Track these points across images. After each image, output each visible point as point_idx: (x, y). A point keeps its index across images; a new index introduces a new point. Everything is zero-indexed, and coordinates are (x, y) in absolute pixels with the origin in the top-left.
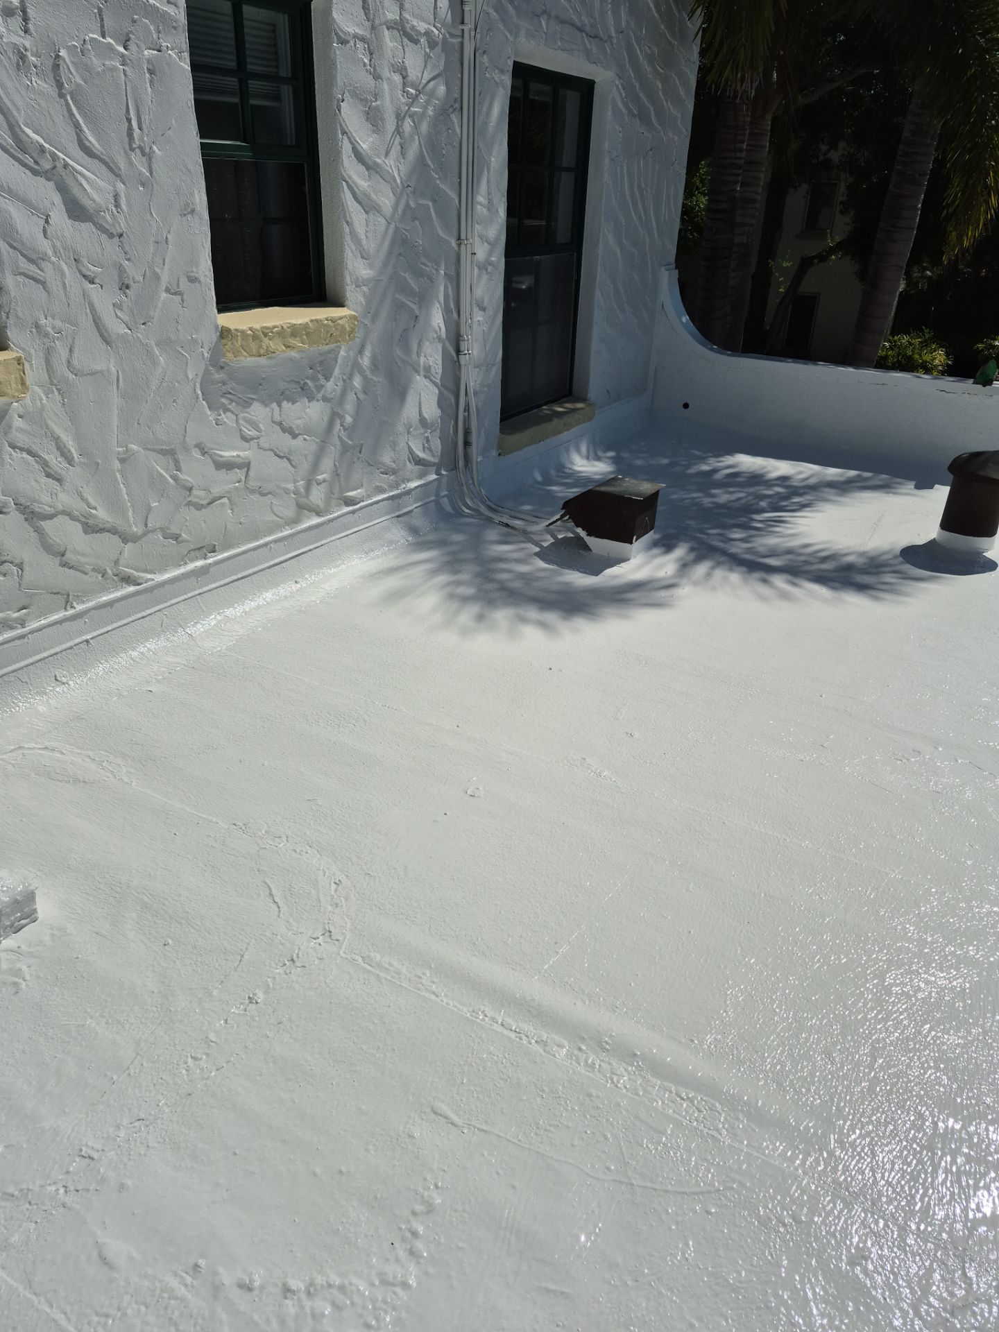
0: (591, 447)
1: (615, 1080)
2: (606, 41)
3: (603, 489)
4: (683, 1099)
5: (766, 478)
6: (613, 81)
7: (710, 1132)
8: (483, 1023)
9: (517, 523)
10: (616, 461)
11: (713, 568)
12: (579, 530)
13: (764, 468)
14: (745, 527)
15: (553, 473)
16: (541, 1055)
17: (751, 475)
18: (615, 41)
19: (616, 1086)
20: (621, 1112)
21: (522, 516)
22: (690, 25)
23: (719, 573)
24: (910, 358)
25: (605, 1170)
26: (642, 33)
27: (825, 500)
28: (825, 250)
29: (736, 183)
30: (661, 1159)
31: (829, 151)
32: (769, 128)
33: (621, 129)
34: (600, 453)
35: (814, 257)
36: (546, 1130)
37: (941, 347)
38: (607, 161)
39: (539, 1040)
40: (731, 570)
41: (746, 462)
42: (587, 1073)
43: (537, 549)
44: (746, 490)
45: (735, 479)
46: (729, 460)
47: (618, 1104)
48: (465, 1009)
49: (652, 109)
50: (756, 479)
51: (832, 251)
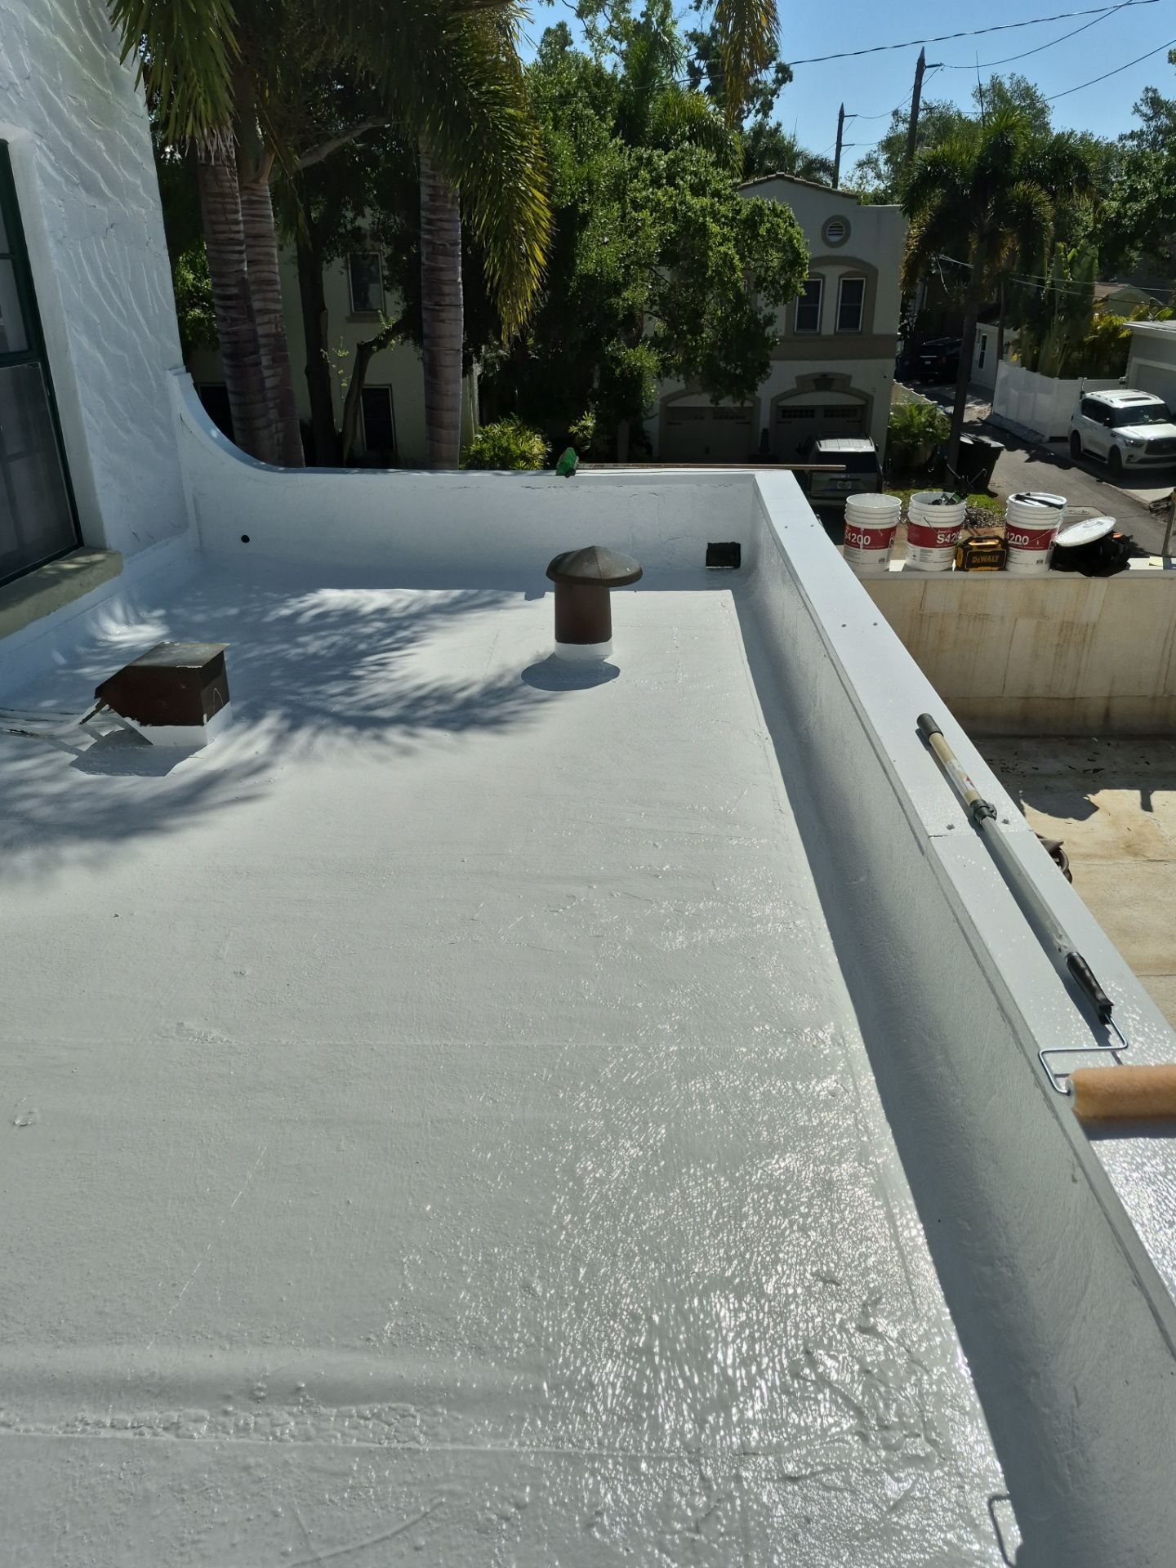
0: (130, 608)
1: (278, 1434)
2: (8, 89)
3: (145, 662)
4: (367, 1419)
5: (360, 614)
6: (32, 141)
7: (407, 1445)
8: (84, 1436)
9: (37, 727)
10: (167, 620)
11: (315, 735)
12: (128, 720)
13: (357, 601)
14: (346, 677)
15: (81, 650)
16: (173, 1444)
17: (342, 612)
18: (21, 89)
19: (281, 1440)
20: (291, 1472)
21: (44, 717)
22: (126, 71)
23: (321, 741)
24: (507, 450)
25: (282, 1558)
26: (57, 78)
27: (432, 629)
28: (382, 335)
29: (243, 261)
30: (351, 1509)
31: (355, 218)
32: (269, 194)
33: (61, 202)
34: (144, 614)
35: (372, 344)
36: (194, 1542)
37: (536, 433)
38: (51, 244)
39: (167, 1425)
40: (337, 733)
41: (334, 598)
42: (241, 1440)
43: (74, 757)
44: (340, 631)
45: (324, 621)
46: (313, 598)
47: (286, 1463)
48: (54, 1428)
49: (99, 176)
50: (350, 616)
51: (389, 334)
